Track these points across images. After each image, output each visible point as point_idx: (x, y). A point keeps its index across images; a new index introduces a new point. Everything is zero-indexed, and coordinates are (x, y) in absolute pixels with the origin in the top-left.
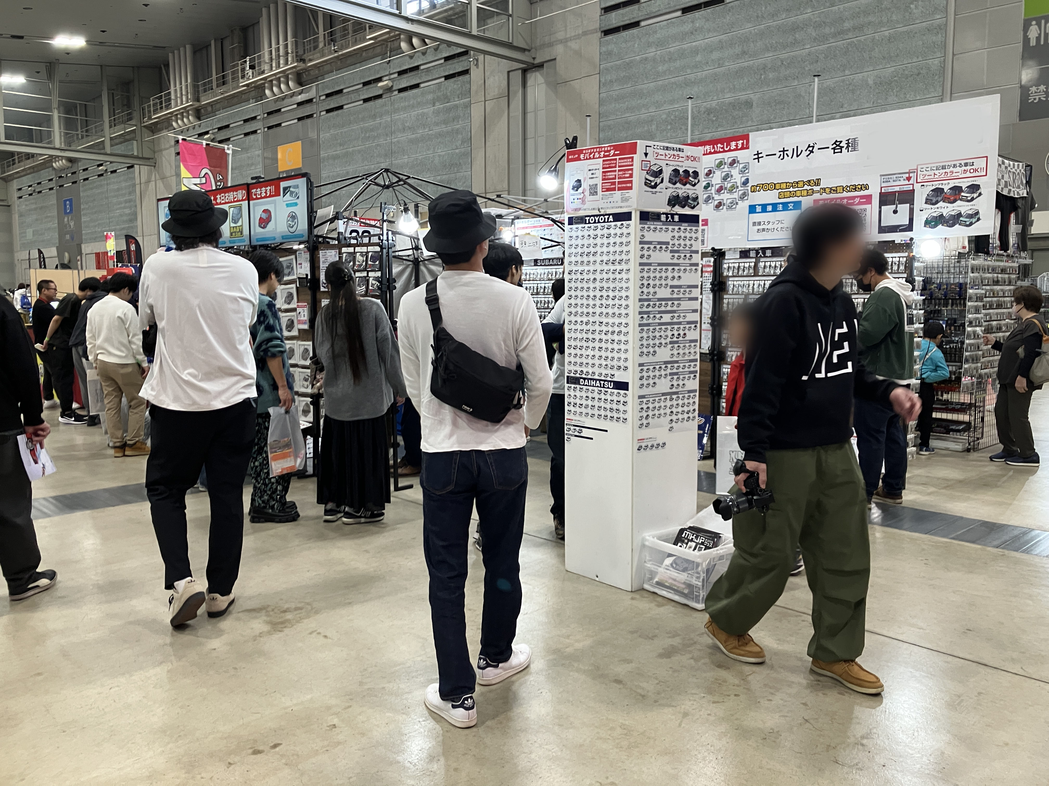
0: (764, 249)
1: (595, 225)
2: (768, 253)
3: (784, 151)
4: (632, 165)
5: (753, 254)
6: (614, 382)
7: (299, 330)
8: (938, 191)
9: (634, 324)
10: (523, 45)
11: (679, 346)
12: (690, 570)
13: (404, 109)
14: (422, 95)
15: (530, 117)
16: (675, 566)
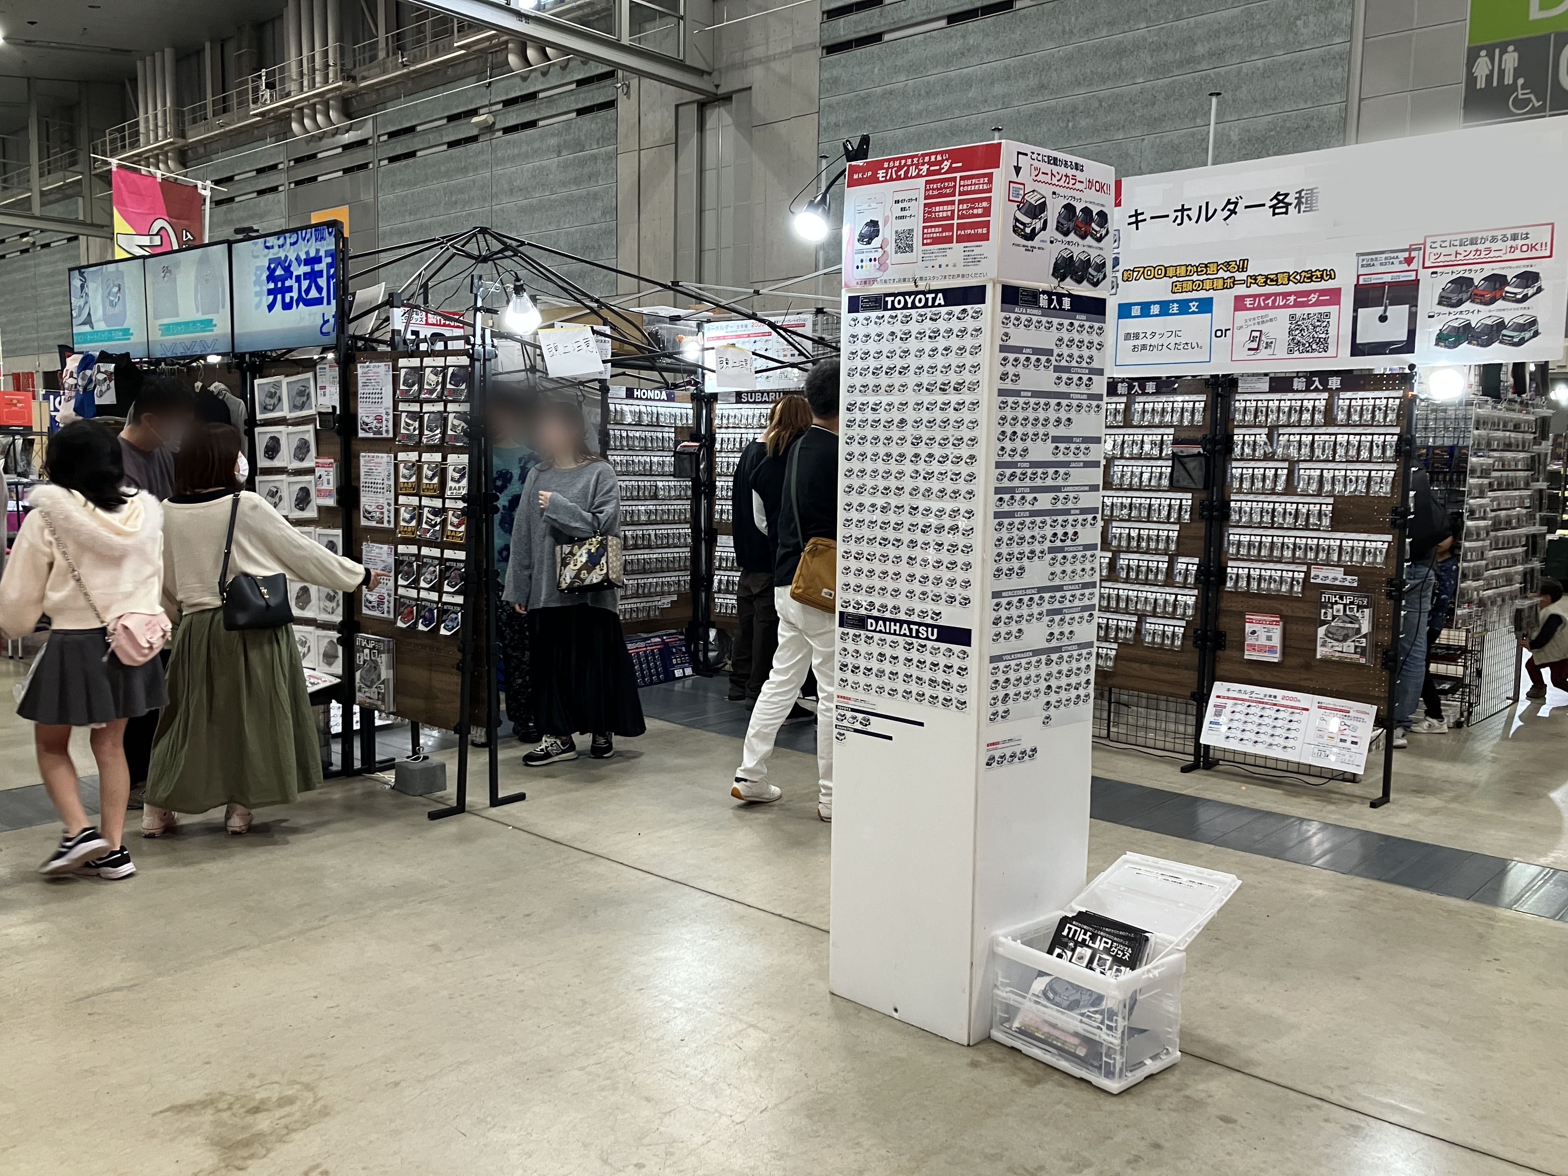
0: (1142, 381)
1: (905, 311)
2: (1151, 387)
3: (1183, 210)
4: (989, 190)
5: (1122, 388)
6: (940, 628)
7: (320, 508)
8: (1462, 284)
9: (985, 513)
10: (700, 64)
11: (1064, 558)
12: (1085, 1006)
13: (512, 159)
14: (542, 138)
15: (710, 177)
16: (1051, 996)
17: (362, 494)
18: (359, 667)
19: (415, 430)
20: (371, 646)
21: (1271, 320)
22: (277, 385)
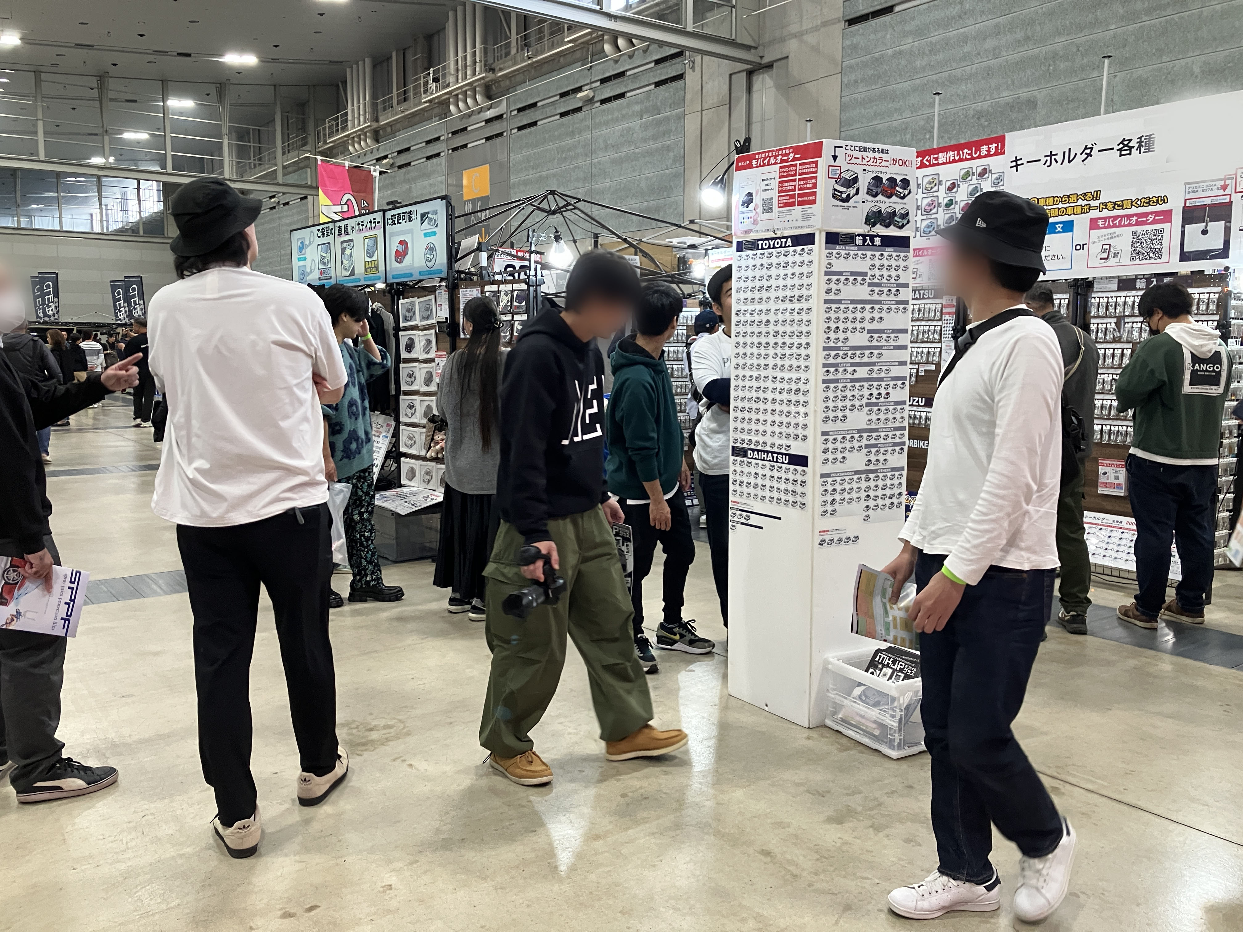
1: (770, 251)
3: (1051, 155)
4: (816, 172)
6: (790, 455)
9: (816, 380)
10: (748, 42)
11: (879, 410)
12: (883, 705)
13: (607, 123)
14: (628, 106)
15: (755, 128)
16: (864, 698)
21: (1118, 236)
22: (413, 304)
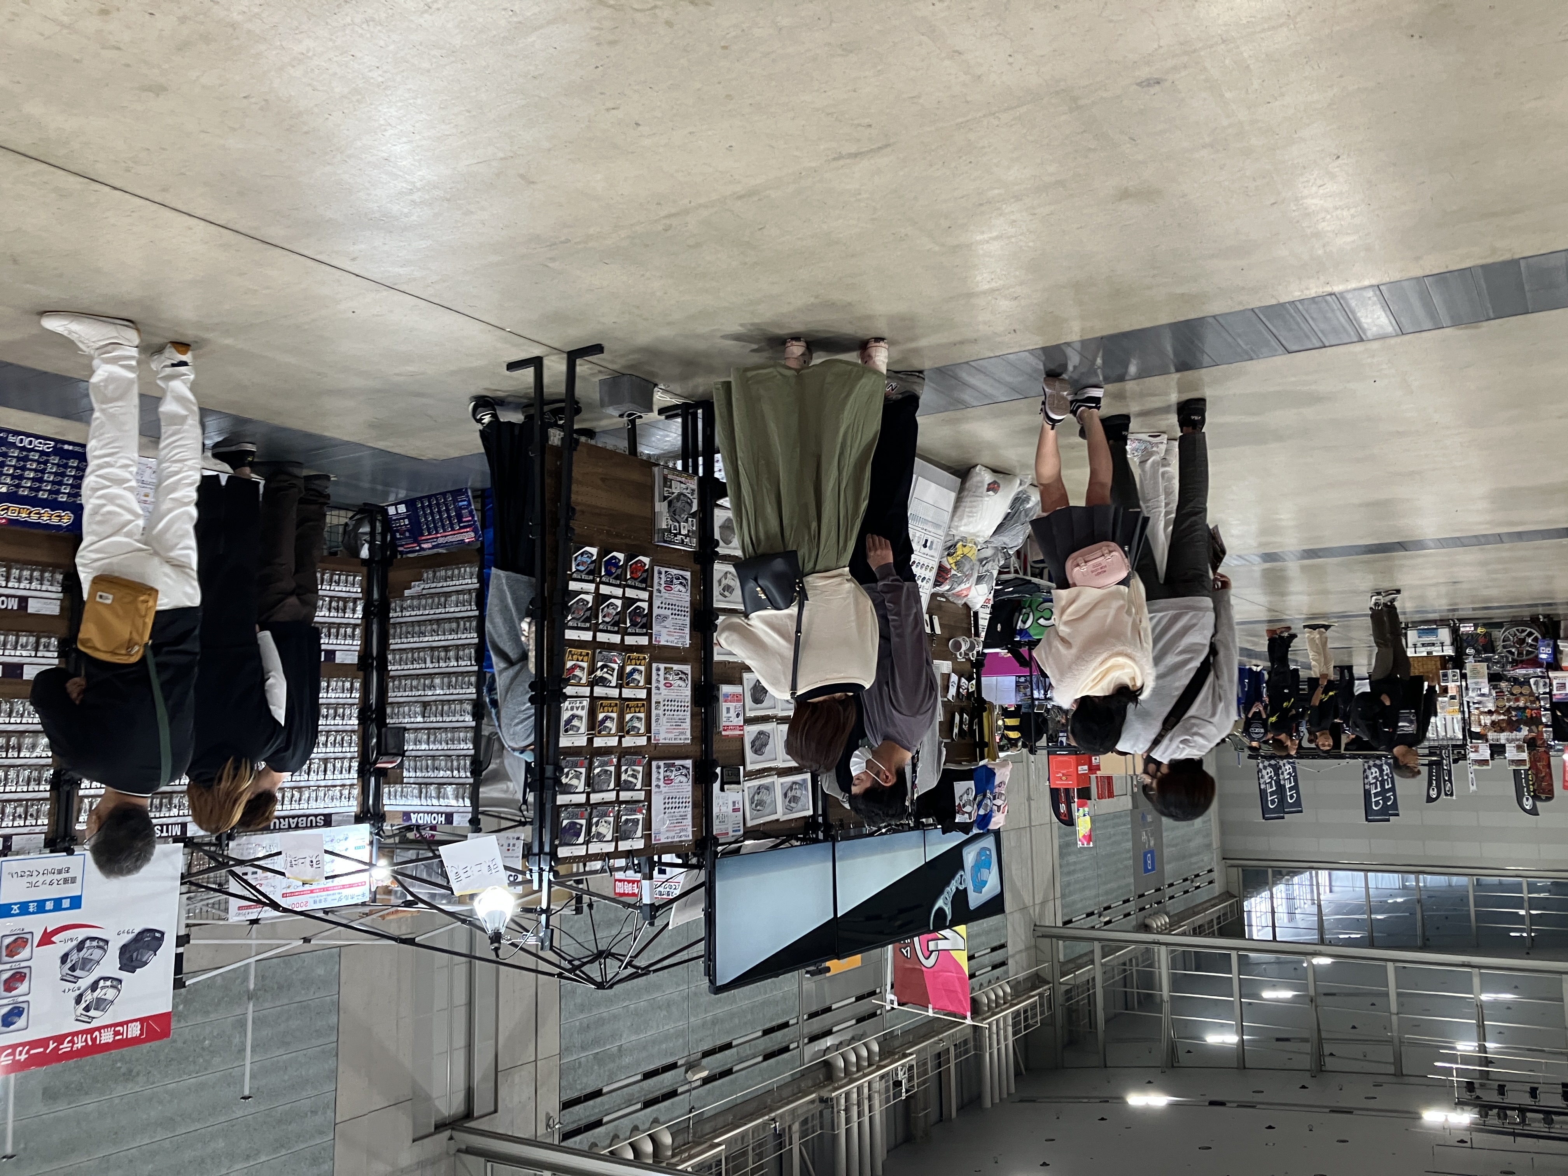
10: (469, 1159)
13: (667, 1038)
14: (638, 1063)
15: (460, 1040)
17: (689, 699)
18: (693, 515)
19: (626, 771)
20: (679, 537)
22: (787, 810)
